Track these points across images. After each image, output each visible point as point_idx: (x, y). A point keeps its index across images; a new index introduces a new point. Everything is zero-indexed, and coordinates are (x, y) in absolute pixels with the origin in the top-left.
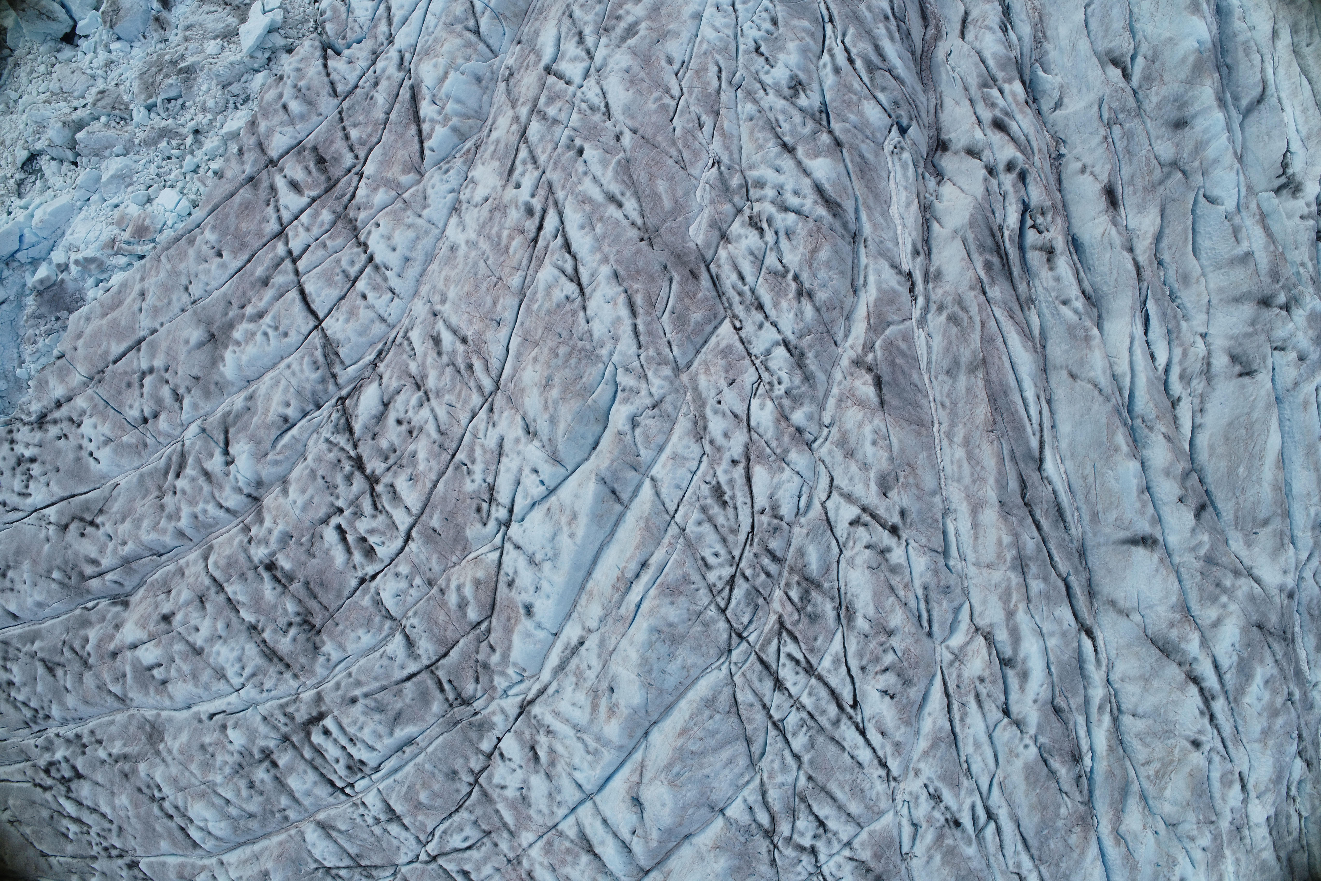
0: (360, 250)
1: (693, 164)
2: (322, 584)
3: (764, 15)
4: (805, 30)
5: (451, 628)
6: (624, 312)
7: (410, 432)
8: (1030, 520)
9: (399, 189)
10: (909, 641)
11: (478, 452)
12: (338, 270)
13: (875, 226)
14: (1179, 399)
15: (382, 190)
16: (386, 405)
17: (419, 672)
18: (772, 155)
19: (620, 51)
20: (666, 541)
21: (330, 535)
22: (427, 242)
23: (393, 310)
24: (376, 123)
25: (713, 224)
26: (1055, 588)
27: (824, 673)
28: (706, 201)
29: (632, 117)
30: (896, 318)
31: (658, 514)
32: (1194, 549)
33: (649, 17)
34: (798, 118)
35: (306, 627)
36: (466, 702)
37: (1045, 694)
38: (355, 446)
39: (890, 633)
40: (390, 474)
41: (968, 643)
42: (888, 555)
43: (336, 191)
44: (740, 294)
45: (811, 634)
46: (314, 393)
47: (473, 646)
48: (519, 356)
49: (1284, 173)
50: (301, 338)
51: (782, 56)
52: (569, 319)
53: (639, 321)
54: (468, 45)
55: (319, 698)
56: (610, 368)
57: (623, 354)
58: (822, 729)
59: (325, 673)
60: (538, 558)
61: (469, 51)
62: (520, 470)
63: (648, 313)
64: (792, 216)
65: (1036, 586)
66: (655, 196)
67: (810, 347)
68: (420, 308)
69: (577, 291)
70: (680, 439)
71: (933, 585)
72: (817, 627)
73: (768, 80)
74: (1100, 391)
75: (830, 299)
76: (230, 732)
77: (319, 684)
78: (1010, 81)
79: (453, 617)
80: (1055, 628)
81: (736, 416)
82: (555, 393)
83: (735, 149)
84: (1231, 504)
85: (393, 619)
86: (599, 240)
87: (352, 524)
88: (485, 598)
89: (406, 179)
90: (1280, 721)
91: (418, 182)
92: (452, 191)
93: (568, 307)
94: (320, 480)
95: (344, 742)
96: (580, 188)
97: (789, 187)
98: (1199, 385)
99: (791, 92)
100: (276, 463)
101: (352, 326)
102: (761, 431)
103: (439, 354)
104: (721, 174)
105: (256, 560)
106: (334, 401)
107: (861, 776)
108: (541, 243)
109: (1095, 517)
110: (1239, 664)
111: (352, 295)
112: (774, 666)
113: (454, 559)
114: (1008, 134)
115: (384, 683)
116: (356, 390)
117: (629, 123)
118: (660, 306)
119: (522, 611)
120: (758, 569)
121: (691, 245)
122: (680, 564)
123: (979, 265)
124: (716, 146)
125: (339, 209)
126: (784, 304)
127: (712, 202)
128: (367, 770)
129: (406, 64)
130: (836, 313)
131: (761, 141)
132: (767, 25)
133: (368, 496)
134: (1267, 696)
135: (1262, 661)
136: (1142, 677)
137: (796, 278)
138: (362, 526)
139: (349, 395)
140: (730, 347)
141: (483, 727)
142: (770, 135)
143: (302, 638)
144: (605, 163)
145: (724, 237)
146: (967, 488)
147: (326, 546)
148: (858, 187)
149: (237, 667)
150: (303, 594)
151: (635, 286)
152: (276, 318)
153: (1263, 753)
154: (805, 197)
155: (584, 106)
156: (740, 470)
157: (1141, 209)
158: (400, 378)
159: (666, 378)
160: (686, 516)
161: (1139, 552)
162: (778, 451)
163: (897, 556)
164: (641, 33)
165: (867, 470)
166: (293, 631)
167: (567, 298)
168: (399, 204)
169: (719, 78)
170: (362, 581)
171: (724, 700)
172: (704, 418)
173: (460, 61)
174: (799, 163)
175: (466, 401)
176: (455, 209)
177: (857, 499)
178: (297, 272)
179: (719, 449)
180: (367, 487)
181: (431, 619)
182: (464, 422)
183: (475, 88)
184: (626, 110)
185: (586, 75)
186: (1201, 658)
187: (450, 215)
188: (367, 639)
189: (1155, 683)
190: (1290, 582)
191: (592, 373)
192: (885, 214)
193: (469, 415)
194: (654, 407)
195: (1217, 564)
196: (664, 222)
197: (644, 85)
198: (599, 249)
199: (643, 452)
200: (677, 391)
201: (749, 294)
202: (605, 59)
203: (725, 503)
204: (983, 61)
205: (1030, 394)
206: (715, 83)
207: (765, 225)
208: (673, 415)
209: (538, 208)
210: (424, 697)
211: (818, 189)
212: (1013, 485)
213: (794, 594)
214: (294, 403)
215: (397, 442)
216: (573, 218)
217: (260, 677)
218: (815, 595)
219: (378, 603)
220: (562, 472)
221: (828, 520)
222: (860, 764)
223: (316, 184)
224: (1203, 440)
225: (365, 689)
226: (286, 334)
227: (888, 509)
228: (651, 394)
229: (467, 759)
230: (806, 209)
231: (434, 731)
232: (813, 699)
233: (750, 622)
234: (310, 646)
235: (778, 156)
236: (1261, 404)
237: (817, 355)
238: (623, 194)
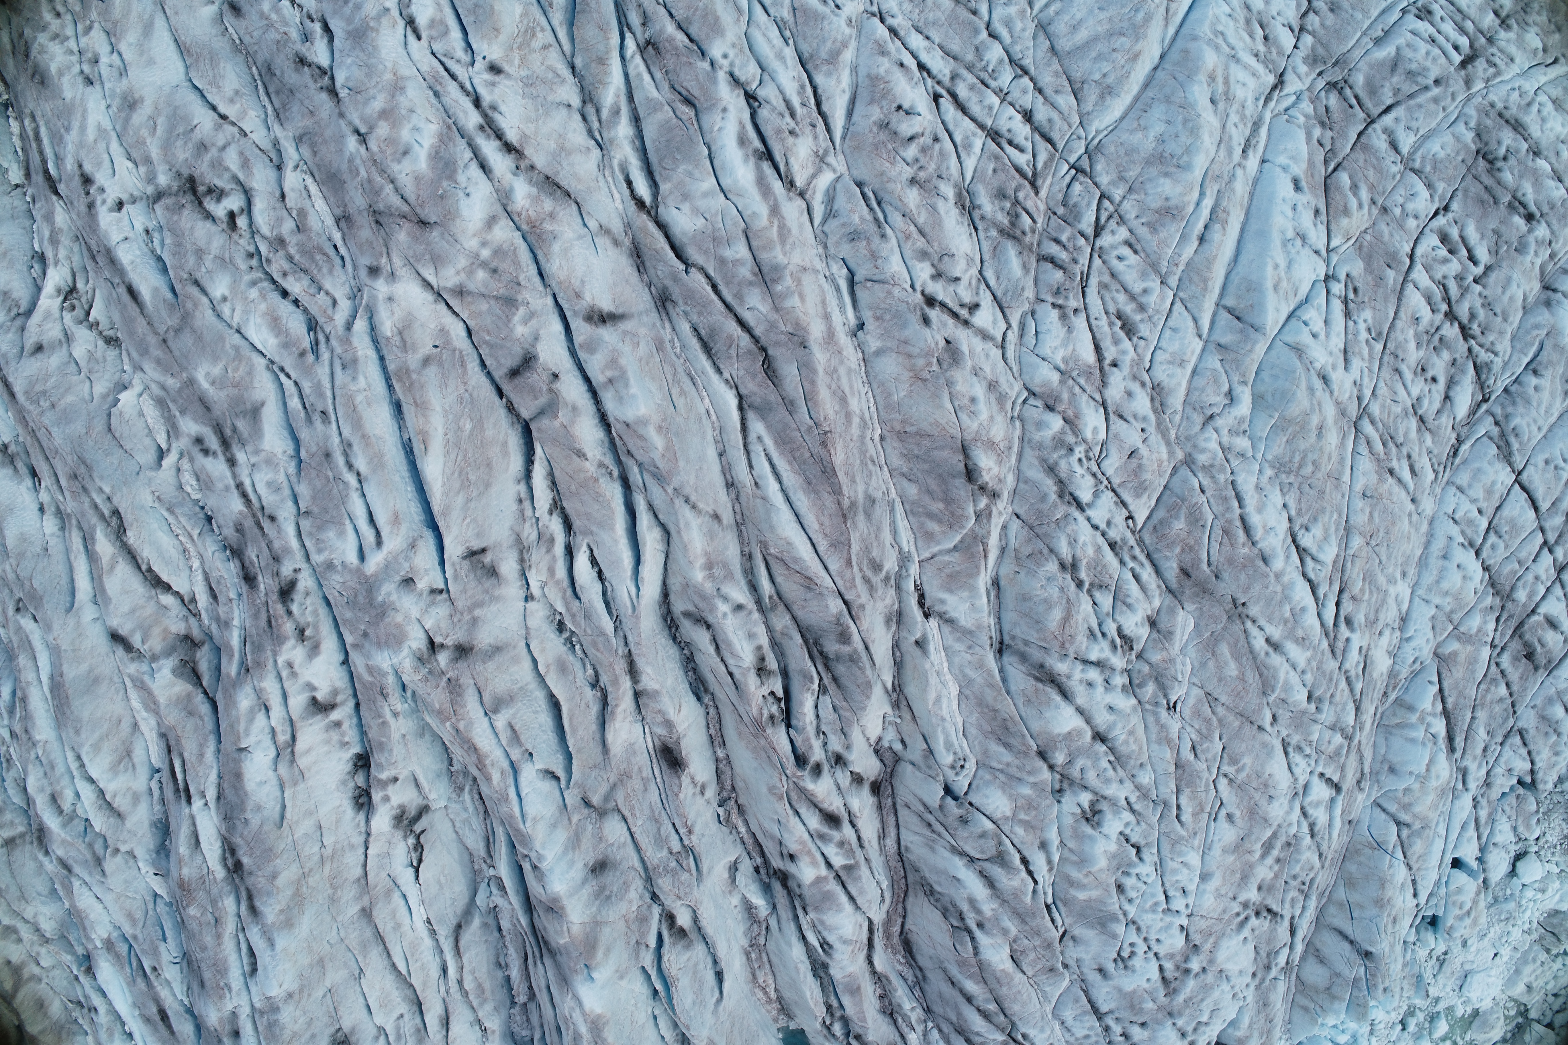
0: (1488, 563)
1: (1199, 701)
2: (1483, 202)
3: (1132, 894)
4: (1082, 887)
5: (1361, 163)
6: (1255, 519)
7: (1423, 370)
8: (758, 332)
9: (1457, 634)
10: (893, 174)
11: (1366, 351)
12: (1506, 537)
13: (981, 666)
14: (551, 513)
15: (1474, 631)
16: (1447, 397)
17: (1380, 115)
18: (1120, 725)
19: (1279, 821)
20: (1181, 267)
21: (1483, 254)
22: (1428, 578)
23: (1452, 499)
24: (1483, 705)
25: (1168, 635)
26: (706, 252)
27: (979, 131)
28: (1178, 661)
29: (1264, 745)
30: (947, 558)
31: (1192, 298)
32: (532, 315)
33: (1251, 866)
34: (1091, 776)
35: (1491, 157)
36: (1332, 85)
37: (713, 120)
38: (1470, 350)
39: (913, 181)
40: (1437, 323)
41: (813, 176)
42: (933, 271)
43: (1513, 624)
44: (1134, 558)
45: (1001, 176)
46: (1514, 403)
47: (1338, 145)
48: (1342, 461)
49: (418, 837)
50: (1532, 461)
51: (1113, 847)
52: (1304, 506)
53: (1238, 511)
54: (1406, 807)
55: (1468, 83)
56: (1259, 456)
57: (1249, 472)
58: (970, 68)
59: (1467, 110)
60: (1299, 242)
61: (1406, 800)
62: (1327, 336)
63: (1229, 522)
64: (1093, 657)
65: (740, 251)
66: (1237, 658)
67: (1055, 505)
68: (1428, 505)
69: (1299, 538)
70: (1179, 384)
71: (876, 240)
72: (996, 184)
73: (1127, 816)
74: (687, 501)
75: (1039, 565)
76: (1540, 46)
77: (1469, 99)
78: (819, 880)
79: (1360, 175)
80: (702, 204)
81: (1121, 417)
82: (1315, 420)
83: (1153, 728)
84: (472, 382)
85: (1412, 170)
86: (1286, 598)
87: (1465, 268)
88: (1336, 197)
89: (1454, 646)
90: (378, 104)
91: (1438, 646)
92: (1408, 639)
93: (1305, 520)
94: (1498, 311)
95: (1440, 39)
96: (1309, 654)
97: (1100, 689)
98: (529, 533)
99: (1098, 807)
100: (1537, 327)
101: (1487, 479)
102: (1093, 403)
103: (1409, 457)
104: (1165, 696)
105: (1544, 224)
106: (1493, 398)
107: (915, 16)
108: (1337, 588)
109: (660, 347)
110: (455, 171)
111: (1491, 512)
112: (1037, 137)
113: (1368, 237)
114: (821, 810)
115: (1412, 102)
116: (1473, 411)
117: (1266, 737)
118: (1218, 532)
119: (1303, 184)
120: (1070, 246)
121: (1190, 607)
122: (1163, 243)
123: (856, 638)
124: (1174, 725)
125: (1509, 605)
126: (1090, 551)
127: (1172, 661)
128: (1414, 10)
129: (1460, 777)
130: (1027, 550)
131: (1131, 740)
132: (1129, 882)
133: (1454, 299)
134: (405, 134)
135: (418, 179)
136: (569, 153)
137: (1080, 584)
138: (1454, 267)
139: (1479, 405)
140: (1138, 496)
141: (1313, 60)
142: (1123, 749)
143: (1493, 145)
144: (1287, 687)
145: (1153, 623)
146: (842, 362)
147: (1485, 243)
148: (1007, 707)
149: (1545, 113)
150: (1498, 191)
151: (1246, 550)
152: (1558, 478)
153: (395, 63)
154: (1081, 681)
155: (1308, 751)
156: (1109, 356)
157: (631, 751)
158: (1439, 427)
159: (1203, 451)
160: (1163, 299)
161: (606, 305)
162: (1071, 382)
163: (923, 272)
164: (1259, 845)
165: (974, 368)
166: (1502, 151)
167: (1307, 529)
168: (1456, 618)
169: (1178, 807)
170: (1446, 208)
171: (1091, 95)
172: (1155, 411)
173: (1416, 786)
174: (1088, 722)
175: (1383, 406)
176: (1404, 620)
177: (976, 334)
178: (1542, 529)
179: (1135, 378)
180: (1455, 308)
181: (1380, 171)
182: (1381, 384)
183: (1395, 759)
184: (1270, 753)
185: (1306, 787)
186: (509, 176)
187: (1407, 613)
188: (1435, 147)
189: (553, 145)
190: (381, 287)
191: (1278, 448)
192: (965, 684)
193: (1379, 392)
194: (1212, 417)
195: (497, 298)
196: (1224, 629)
197: (1254, 785)
198: (1284, 587)
199: (1218, 365)
200: (1188, 439)
201: (1127, 558)
202: (1291, 809)
203: (1119, 317)
204: (852, 898)
205: (772, 487)
206: (1184, 801)
207: (1118, 641)
208: (1189, 410)
209: (1343, 626)
210: (1373, 89)
211: (1065, 694)
212: (789, 371)
213: (1026, 220)
214: (1531, 391)
215: (1435, 358)
216: (1311, 620)
217: (1523, 103)
218: (1004, 220)
219: (1429, 186)
220: (1288, 338)
221: (1002, 309)
222: (918, 30)
223: (1534, 628)
224: (516, 462)
225: (1429, 94)
226: (1547, 462)
227: (945, 325)
228: (1216, 430)
229: (1322, 25)
230: (1079, 666)
231: (1357, 53)
232: (986, 103)
233: (1069, 186)
234: (1485, 137)
235: (1111, 727)
236: (456, 514)
237: (1044, 497)
238: (1267, 654)
